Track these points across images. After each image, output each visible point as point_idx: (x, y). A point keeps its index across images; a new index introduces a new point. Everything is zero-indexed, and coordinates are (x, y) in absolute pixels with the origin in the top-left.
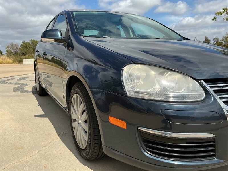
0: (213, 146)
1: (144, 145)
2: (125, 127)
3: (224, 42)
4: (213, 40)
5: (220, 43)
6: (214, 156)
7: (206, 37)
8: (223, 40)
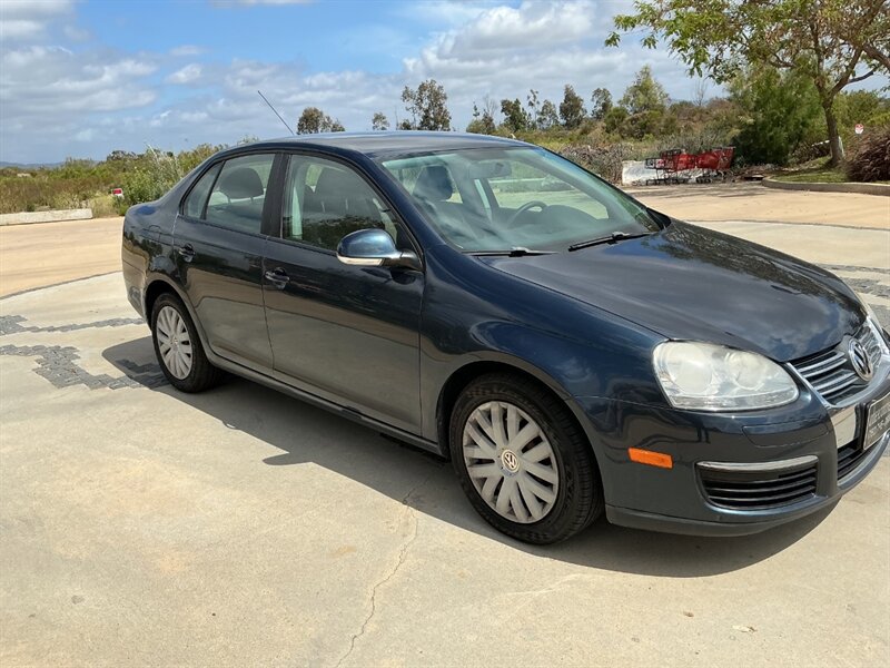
0: (813, 475)
1: (708, 491)
2: (669, 465)
3: (629, 108)
4: (593, 100)
5: (617, 110)
6: (814, 491)
7: (567, 89)
8: (626, 100)
